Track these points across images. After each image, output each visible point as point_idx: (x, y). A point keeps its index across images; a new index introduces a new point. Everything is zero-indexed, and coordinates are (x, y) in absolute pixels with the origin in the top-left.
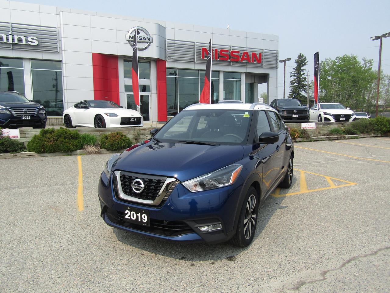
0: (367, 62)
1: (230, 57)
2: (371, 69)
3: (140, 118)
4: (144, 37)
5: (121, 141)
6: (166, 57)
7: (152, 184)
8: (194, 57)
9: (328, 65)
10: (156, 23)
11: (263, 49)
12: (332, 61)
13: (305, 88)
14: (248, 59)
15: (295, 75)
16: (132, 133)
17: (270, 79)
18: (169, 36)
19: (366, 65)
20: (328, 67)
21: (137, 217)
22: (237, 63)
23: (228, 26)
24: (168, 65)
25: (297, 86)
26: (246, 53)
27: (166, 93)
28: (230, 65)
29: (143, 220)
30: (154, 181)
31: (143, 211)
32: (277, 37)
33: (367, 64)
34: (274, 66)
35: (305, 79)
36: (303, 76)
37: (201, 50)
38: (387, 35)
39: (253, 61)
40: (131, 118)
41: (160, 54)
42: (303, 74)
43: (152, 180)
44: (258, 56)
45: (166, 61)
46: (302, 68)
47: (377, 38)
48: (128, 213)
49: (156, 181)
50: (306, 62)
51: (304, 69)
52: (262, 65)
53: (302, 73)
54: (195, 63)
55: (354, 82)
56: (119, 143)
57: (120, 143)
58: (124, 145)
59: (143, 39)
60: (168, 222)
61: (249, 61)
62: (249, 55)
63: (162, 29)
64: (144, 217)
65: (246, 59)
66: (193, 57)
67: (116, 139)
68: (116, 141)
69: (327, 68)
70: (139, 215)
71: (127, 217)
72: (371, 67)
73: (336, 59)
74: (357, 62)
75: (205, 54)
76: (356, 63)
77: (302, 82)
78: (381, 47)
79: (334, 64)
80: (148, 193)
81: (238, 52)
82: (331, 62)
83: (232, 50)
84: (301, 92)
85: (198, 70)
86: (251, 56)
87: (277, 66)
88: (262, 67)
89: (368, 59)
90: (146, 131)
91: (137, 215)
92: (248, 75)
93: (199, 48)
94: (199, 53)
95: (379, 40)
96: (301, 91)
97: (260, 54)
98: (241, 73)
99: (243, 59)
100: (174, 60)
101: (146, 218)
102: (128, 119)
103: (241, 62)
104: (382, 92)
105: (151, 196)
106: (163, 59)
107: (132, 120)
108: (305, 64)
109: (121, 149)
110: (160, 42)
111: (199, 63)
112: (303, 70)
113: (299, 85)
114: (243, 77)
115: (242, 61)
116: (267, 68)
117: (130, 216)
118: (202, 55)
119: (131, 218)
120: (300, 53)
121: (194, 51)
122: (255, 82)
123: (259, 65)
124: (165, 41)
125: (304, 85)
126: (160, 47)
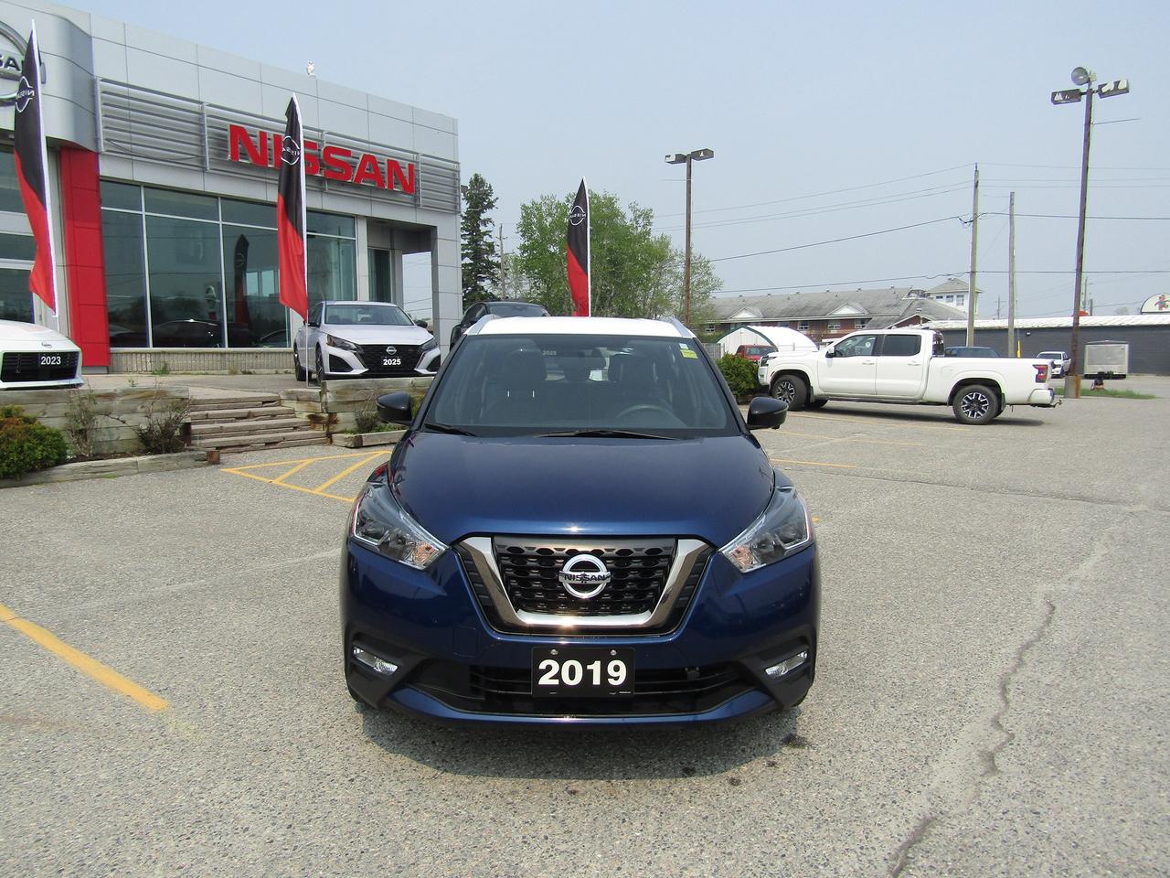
0: (639, 216)
1: (323, 165)
2: (648, 233)
3: (74, 354)
4: (10, 59)
5: (29, 441)
6: (96, 141)
7: (633, 565)
8: (203, 151)
9: (550, 215)
10: (58, 13)
11: (417, 154)
12: (559, 205)
13: (493, 274)
14: (376, 175)
15: (465, 233)
16: (61, 408)
17: (439, 242)
18: (106, 66)
19: (637, 222)
20: (550, 219)
21: (588, 675)
22: (343, 185)
23: (311, 67)
24: (107, 169)
25: (470, 264)
26: (369, 159)
27: (102, 268)
28: (322, 191)
29: (611, 681)
30: (635, 553)
31: (613, 652)
32: (454, 121)
33: (641, 220)
34: (449, 206)
35: (491, 246)
36: (486, 238)
37: (226, 130)
38: (702, 155)
39: (391, 186)
40: (43, 354)
41: (77, 125)
42: (485, 234)
43: (629, 552)
44: (406, 172)
45: (96, 155)
46: (483, 216)
47: (681, 159)
48: (549, 668)
49: (643, 553)
50: (492, 199)
51: (489, 220)
52: (415, 200)
53: (482, 229)
54: (204, 170)
55: (613, 262)
56: (22, 447)
57: (25, 447)
58: (45, 453)
59: (8, 64)
60: (697, 669)
61: (381, 183)
62: (379, 165)
63: (78, 42)
64: (617, 669)
65: (369, 176)
66: (197, 150)
67: (8, 435)
68: (9, 443)
69: (548, 224)
70: (596, 667)
71: (545, 680)
72: (649, 227)
73: (568, 201)
74: (616, 214)
75: (240, 146)
76: (617, 216)
77: (485, 256)
78: (689, 183)
79: (564, 214)
80: (619, 595)
81: (347, 153)
82: (557, 207)
83: (326, 145)
84: (483, 284)
85: (215, 196)
86: (386, 171)
87: (455, 207)
88: (415, 205)
89: (642, 207)
90: (117, 403)
91: (589, 667)
92: (375, 225)
93: (220, 124)
94: (219, 142)
95: (684, 165)
96: (482, 279)
97: (411, 167)
98: (353, 217)
99: (361, 174)
100: (130, 156)
101: (623, 674)
102: (33, 357)
103: (356, 186)
104: (671, 293)
105: (629, 602)
106: (88, 145)
107: (45, 361)
108: (490, 205)
109: (33, 470)
110: (74, 83)
111: (217, 174)
112: (485, 222)
113: (476, 263)
114: (362, 231)
115: (358, 179)
116: (430, 209)
117: (558, 676)
118: (229, 149)
119: (561, 681)
120: (474, 173)
121: (202, 130)
122: (393, 249)
123: (408, 198)
124: (93, 83)
125: (490, 265)
126: (75, 103)
